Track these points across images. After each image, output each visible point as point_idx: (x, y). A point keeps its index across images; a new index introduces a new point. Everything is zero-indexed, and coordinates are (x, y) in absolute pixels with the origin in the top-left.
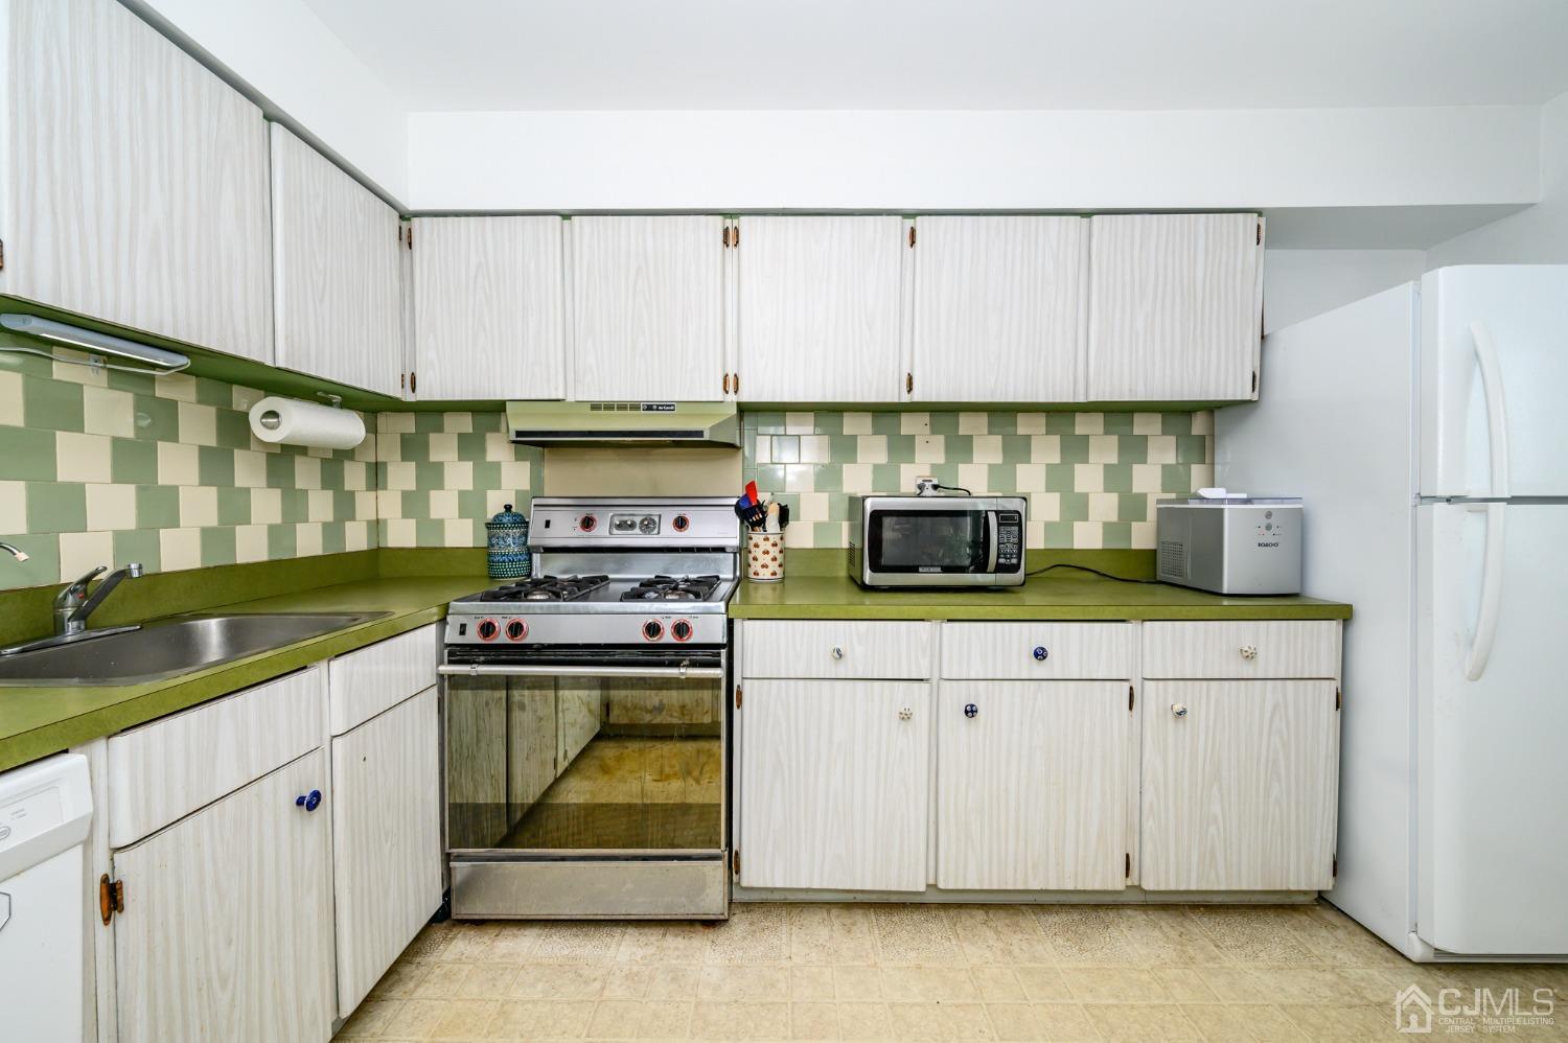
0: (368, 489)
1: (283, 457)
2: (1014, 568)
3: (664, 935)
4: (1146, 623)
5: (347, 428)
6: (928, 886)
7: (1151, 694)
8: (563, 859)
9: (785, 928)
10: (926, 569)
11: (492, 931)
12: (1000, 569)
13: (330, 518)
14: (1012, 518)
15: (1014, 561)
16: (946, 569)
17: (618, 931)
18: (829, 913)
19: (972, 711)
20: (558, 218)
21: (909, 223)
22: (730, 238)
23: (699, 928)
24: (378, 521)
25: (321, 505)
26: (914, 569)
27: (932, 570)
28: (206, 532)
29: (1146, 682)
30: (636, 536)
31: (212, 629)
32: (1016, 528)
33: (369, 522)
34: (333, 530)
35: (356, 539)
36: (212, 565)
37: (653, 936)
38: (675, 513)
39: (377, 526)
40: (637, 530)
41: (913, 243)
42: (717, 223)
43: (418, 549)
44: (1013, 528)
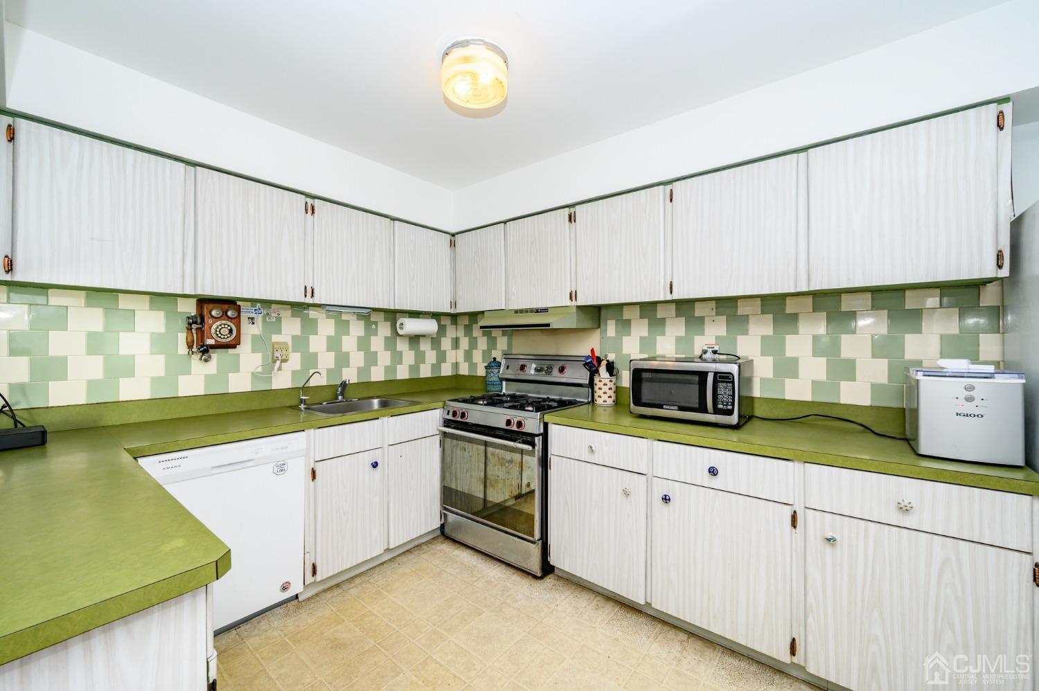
0: (452, 349)
1: (415, 339)
2: (730, 413)
3: (514, 573)
4: (806, 464)
5: (430, 326)
6: (646, 602)
7: (810, 521)
8: (477, 522)
9: (567, 593)
10: (668, 407)
11: (457, 546)
12: (717, 411)
13: (435, 362)
14: (727, 378)
15: (730, 407)
16: (681, 409)
17: (498, 564)
18: (596, 597)
19: (666, 499)
20: (503, 224)
21: (669, 187)
22: (571, 218)
23: (530, 577)
24: (457, 363)
25: (431, 357)
26: (660, 407)
27: (672, 408)
28: (386, 367)
29: (807, 510)
30: (542, 375)
31: (376, 402)
32: (731, 385)
33: (452, 364)
34: (437, 367)
35: (446, 371)
36: (388, 379)
37: (509, 572)
38: (560, 364)
39: (456, 365)
40: (544, 373)
41: (671, 200)
42: (567, 211)
43: (469, 376)
44: (729, 384)
